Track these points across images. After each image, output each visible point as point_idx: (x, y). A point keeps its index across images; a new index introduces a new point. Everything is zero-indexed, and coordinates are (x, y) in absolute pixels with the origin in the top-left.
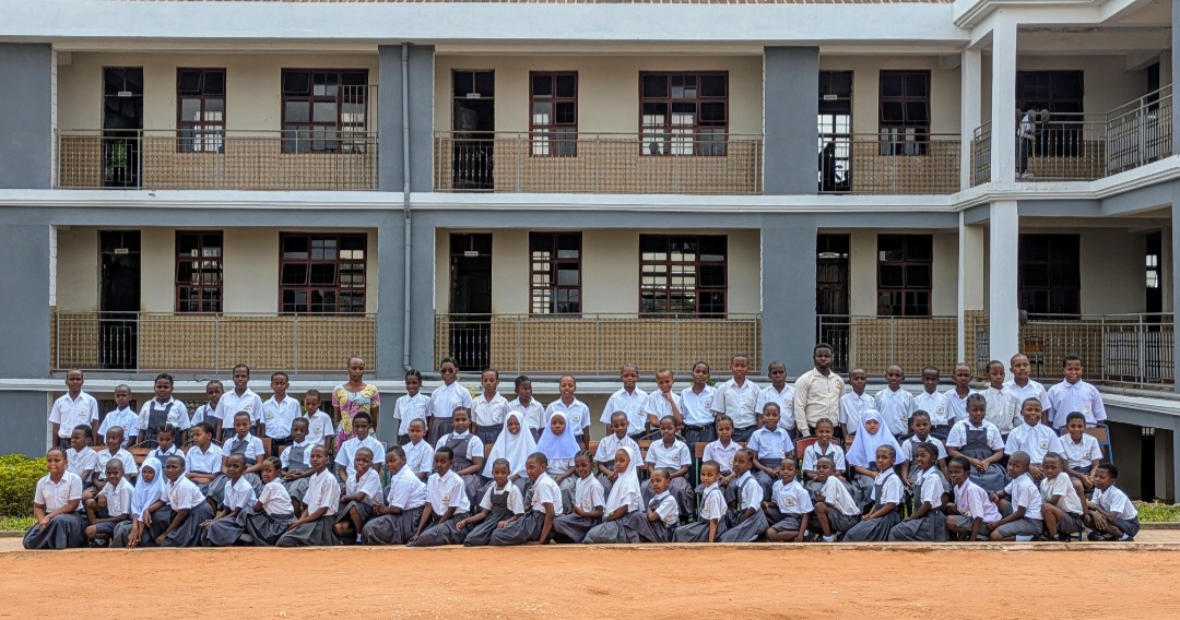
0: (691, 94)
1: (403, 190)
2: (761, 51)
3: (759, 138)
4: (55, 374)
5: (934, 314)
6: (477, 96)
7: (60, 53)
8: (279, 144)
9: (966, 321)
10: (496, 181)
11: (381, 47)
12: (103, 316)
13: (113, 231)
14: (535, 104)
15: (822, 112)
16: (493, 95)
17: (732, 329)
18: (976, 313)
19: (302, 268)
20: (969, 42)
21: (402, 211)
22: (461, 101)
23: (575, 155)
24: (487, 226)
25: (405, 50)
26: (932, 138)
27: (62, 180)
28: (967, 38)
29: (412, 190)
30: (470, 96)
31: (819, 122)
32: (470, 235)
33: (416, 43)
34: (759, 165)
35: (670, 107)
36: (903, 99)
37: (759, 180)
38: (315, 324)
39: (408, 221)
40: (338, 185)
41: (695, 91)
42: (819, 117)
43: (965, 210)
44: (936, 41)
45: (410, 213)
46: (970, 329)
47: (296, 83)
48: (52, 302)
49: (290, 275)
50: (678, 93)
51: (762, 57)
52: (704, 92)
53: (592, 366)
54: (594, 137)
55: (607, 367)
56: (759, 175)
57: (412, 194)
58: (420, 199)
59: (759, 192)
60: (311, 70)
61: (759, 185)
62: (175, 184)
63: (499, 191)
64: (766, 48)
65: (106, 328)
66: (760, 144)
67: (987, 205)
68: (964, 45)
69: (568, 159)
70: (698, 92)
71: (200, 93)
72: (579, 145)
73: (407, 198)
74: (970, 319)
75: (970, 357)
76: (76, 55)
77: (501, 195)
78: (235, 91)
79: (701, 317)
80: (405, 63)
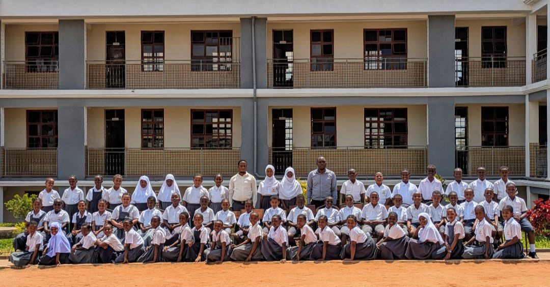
0: (389, 40)
1: (253, 88)
2: (426, 17)
3: (426, 60)
4: (87, 178)
5: (510, 145)
6: (284, 42)
7: (87, 24)
8: (190, 66)
9: (530, 148)
10: (294, 83)
11: (241, 19)
12: (107, 150)
13: (111, 110)
14: (313, 46)
15: (457, 48)
16: (292, 41)
17: (410, 154)
18: (535, 144)
19: (202, 126)
20: (531, 11)
21: (253, 98)
22: (276, 44)
23: (333, 70)
24: (290, 105)
25: (253, 20)
26: (508, 59)
27: (89, 86)
28: (530, 9)
29: (257, 88)
30: (281, 42)
31: (456, 53)
32: (281, 109)
33: (259, 17)
34: (426, 74)
35: (378, 46)
36: (493, 40)
37: (426, 81)
38: (210, 153)
39: (255, 103)
40: (222, 86)
41: (390, 39)
42: (456, 51)
43: (529, 94)
44: (514, 11)
45: (256, 99)
46: (532, 152)
47: (198, 37)
48: (86, 144)
49: (196, 130)
50: (383, 40)
51: (426, 21)
52: (395, 39)
53: (344, 172)
54: (345, 61)
55: (342, 172)
56: (426, 78)
57: (258, 90)
58: (262, 92)
59: (426, 86)
60: (205, 31)
61: (426, 83)
62: (141, 87)
63: (296, 88)
64: (429, 16)
65: (108, 156)
66: (426, 63)
67: (545, 91)
68: (528, 12)
69: (329, 72)
70: (392, 40)
71: (152, 43)
72: (334, 65)
73: (255, 92)
74: (532, 147)
75: (533, 166)
76: (93, 26)
77: (297, 89)
78: (169, 42)
79: (395, 148)
80: (253, 26)
